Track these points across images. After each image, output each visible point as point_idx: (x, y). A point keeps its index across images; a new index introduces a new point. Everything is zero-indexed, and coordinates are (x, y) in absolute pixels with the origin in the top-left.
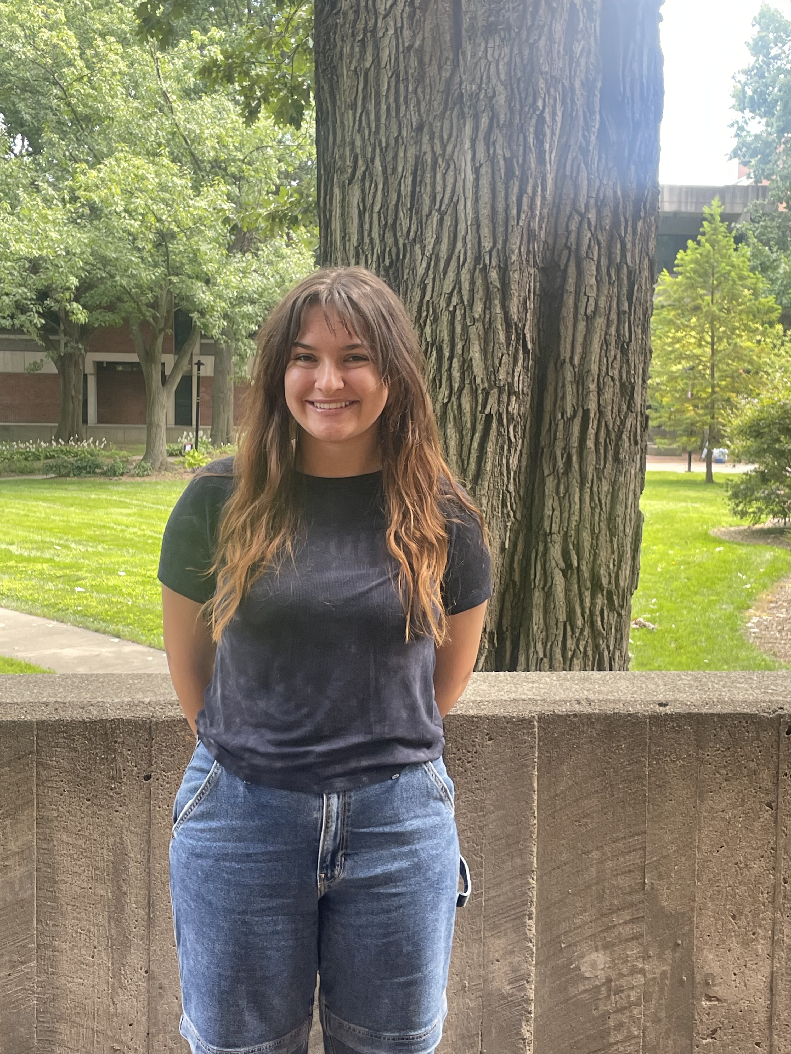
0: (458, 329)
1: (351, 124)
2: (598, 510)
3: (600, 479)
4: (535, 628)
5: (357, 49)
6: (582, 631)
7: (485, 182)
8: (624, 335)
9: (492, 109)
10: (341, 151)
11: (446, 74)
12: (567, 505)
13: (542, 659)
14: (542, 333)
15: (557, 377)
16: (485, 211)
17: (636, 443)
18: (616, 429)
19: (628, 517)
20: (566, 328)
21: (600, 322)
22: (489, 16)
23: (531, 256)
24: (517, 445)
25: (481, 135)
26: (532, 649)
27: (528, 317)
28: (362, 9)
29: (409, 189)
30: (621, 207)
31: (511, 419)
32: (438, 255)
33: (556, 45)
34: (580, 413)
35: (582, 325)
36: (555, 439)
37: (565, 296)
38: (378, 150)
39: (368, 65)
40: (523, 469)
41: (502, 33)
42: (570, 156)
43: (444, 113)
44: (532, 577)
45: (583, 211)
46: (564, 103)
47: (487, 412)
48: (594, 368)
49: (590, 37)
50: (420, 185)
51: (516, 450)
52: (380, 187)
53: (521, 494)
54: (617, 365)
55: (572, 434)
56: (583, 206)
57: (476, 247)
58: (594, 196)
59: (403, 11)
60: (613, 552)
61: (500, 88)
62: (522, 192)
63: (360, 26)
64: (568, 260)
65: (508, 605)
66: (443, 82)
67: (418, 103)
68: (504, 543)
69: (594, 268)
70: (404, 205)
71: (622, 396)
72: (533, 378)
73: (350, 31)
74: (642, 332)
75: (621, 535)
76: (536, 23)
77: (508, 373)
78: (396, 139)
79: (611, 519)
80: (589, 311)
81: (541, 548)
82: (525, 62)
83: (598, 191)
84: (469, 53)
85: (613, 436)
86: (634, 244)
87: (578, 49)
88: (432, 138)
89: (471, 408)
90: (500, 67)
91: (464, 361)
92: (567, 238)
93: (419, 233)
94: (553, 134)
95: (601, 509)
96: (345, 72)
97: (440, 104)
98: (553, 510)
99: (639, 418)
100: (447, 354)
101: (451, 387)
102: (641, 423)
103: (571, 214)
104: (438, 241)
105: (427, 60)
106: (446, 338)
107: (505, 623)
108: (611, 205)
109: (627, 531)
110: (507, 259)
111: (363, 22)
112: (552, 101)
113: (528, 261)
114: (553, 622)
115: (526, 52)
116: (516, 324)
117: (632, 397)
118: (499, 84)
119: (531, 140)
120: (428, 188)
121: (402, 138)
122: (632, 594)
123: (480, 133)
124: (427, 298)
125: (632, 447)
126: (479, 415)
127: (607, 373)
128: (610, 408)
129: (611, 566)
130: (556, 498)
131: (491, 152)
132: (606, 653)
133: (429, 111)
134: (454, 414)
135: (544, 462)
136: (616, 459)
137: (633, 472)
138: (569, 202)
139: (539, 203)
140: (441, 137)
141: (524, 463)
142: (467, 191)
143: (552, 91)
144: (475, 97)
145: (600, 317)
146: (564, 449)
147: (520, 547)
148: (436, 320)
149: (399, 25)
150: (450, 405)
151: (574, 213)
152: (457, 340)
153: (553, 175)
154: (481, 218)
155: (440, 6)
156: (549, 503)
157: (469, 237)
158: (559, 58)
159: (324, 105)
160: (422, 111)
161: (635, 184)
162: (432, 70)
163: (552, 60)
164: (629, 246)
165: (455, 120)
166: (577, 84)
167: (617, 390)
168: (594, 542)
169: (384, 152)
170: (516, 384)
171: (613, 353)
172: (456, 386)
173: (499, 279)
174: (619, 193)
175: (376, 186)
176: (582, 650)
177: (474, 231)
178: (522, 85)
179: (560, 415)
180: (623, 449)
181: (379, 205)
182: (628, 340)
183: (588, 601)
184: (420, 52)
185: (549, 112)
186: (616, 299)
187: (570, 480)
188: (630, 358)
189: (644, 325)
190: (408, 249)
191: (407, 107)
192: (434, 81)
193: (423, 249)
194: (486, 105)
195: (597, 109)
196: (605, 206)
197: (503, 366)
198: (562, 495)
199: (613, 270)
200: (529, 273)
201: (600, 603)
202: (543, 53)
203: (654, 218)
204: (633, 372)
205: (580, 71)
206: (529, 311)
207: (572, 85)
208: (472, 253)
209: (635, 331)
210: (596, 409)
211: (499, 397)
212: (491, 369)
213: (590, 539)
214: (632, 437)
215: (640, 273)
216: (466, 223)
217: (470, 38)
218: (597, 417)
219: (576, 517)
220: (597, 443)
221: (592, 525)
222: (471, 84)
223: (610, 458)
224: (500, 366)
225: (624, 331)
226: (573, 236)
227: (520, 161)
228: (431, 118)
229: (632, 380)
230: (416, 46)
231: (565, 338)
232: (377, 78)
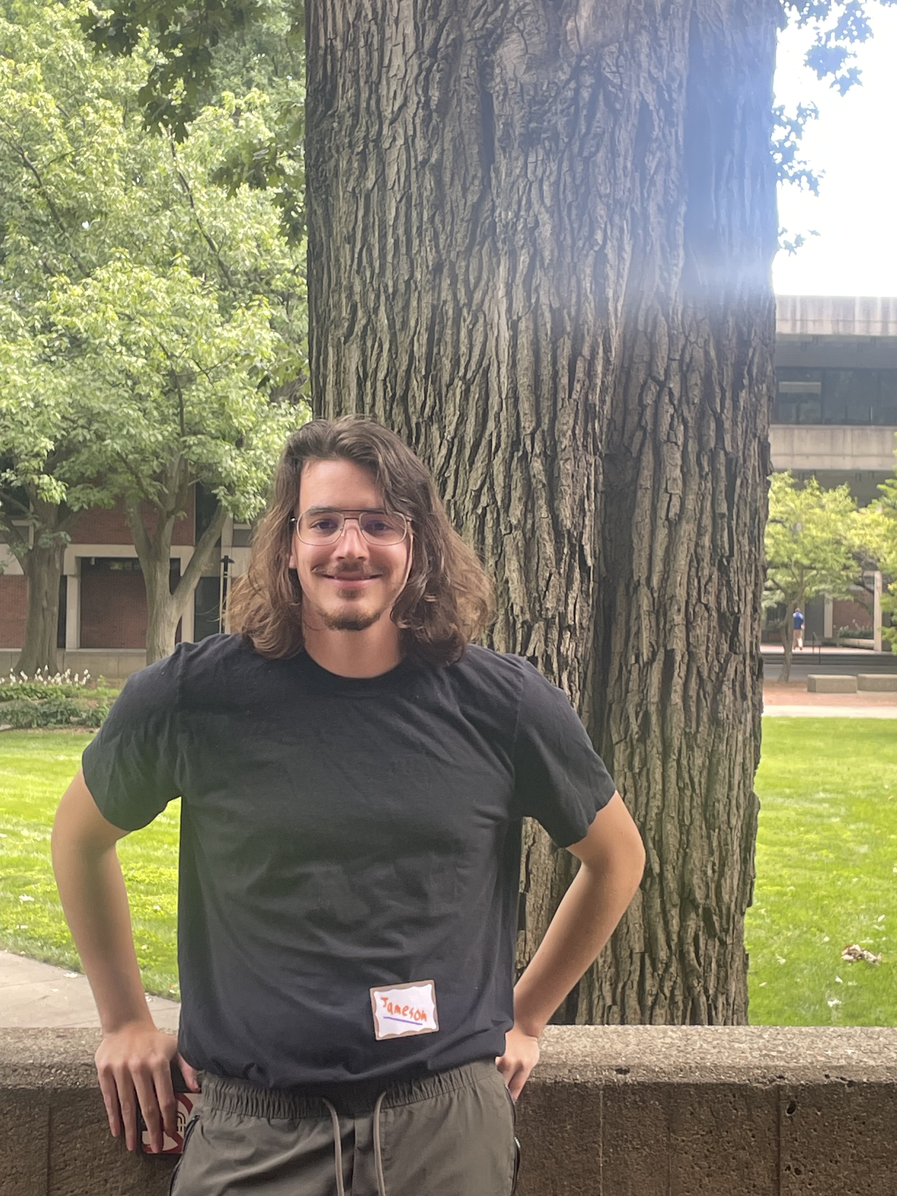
0: (489, 539)
1: (349, 263)
2: (688, 793)
3: (690, 748)
5: (356, 165)
6: (668, 966)
7: (524, 340)
8: (722, 547)
9: (534, 243)
10: (336, 297)
11: (472, 198)
12: (645, 784)
13: (610, 1007)
14: (608, 544)
15: (629, 604)
16: (524, 380)
17: (744, 697)
18: (713, 678)
19: (734, 802)
20: (641, 540)
21: (687, 528)
22: (530, 122)
23: (590, 440)
25: (519, 280)
26: (596, 993)
27: (587, 522)
28: (363, 112)
29: (424, 350)
30: (715, 372)
31: (563, 663)
32: (462, 437)
33: (621, 159)
34: (661, 656)
35: (662, 534)
36: (627, 692)
37: (639, 494)
38: (383, 298)
39: (369, 184)
41: (547, 144)
42: (643, 305)
43: (470, 248)
45: (662, 378)
46: (633, 234)
47: (529, 653)
48: (681, 593)
49: (669, 147)
50: (439, 345)
52: (386, 346)
54: (712, 588)
55: (650, 685)
56: (662, 372)
57: (513, 428)
58: (677, 357)
59: (415, 114)
60: (711, 853)
61: (544, 217)
62: (576, 353)
63: (360, 134)
64: (642, 445)
66: (469, 209)
67: (436, 237)
69: (678, 455)
70: (417, 371)
71: (721, 631)
72: (596, 606)
73: (347, 140)
74: (750, 543)
75: (724, 827)
76: (593, 130)
77: (559, 600)
78: (407, 283)
79: (707, 806)
80: (671, 515)
82: (578, 182)
83: (683, 350)
84: (503, 170)
85: (709, 688)
86: (734, 423)
87: (652, 164)
88: (453, 284)
89: (507, 648)
90: (545, 188)
91: (497, 583)
92: (641, 415)
93: (437, 408)
94: (619, 275)
95: (694, 790)
96: (341, 194)
97: (465, 237)
99: (748, 662)
102: (752, 669)
103: (645, 383)
104: (462, 420)
105: (447, 178)
108: (702, 370)
109: (733, 822)
110: (555, 444)
111: (364, 129)
112: (616, 232)
113: (585, 447)
114: (625, 954)
115: (580, 168)
116: (569, 531)
117: (735, 633)
118: (543, 210)
119: (587, 284)
120: (450, 349)
121: (415, 283)
122: (743, 914)
123: (518, 275)
124: (448, 496)
125: (739, 703)
127: (699, 599)
128: (704, 648)
129: (710, 872)
130: (629, 774)
131: (533, 301)
132: (703, 999)
133: (450, 245)
135: (612, 723)
136: (715, 721)
137: (740, 738)
138: (642, 367)
139: (599, 369)
140: (467, 281)
142: (501, 352)
143: (616, 218)
144: (510, 227)
145: (687, 523)
146: (640, 705)
149: (411, 133)
151: (650, 381)
152: (488, 554)
153: (620, 330)
154: (520, 389)
155: (464, 108)
157: (503, 414)
158: (625, 176)
159: (317, 234)
160: (441, 247)
161: (734, 341)
162: (454, 193)
163: (615, 177)
164: (727, 425)
165: (485, 259)
166: (652, 209)
167: (714, 623)
168: (684, 838)
169: (391, 299)
170: (570, 615)
171: (706, 572)
173: (545, 470)
174: (713, 354)
175: (381, 346)
176: (668, 994)
177: (510, 407)
178: (574, 212)
179: (633, 657)
180: (724, 706)
181: (385, 371)
182: (727, 554)
183: (675, 923)
184: (438, 168)
185: (613, 246)
186: (710, 498)
187: (649, 749)
188: (732, 579)
189: (752, 532)
190: (423, 430)
191: (420, 241)
192: (457, 206)
193: (442, 430)
194: (525, 239)
195: (681, 242)
196: (694, 371)
197: (551, 590)
198: (637, 771)
199: (706, 458)
200: (587, 462)
201: (694, 926)
202: (602, 168)
203: (764, 386)
204: (736, 598)
205: (656, 191)
206: (588, 514)
207: (644, 210)
208: (508, 436)
209: (738, 540)
210: (684, 650)
211: (546, 634)
212: (535, 594)
213: (678, 835)
214: (738, 689)
215: (745, 461)
216: (500, 397)
217: (504, 149)
218: (686, 661)
219: (656, 803)
220: (685, 698)
221: (680, 813)
222: (506, 211)
223: (705, 719)
224: (547, 589)
225: (722, 542)
226: (649, 412)
227: (573, 313)
228: (453, 255)
229: (736, 610)
230: (433, 160)
231: (640, 551)
232: (382, 202)
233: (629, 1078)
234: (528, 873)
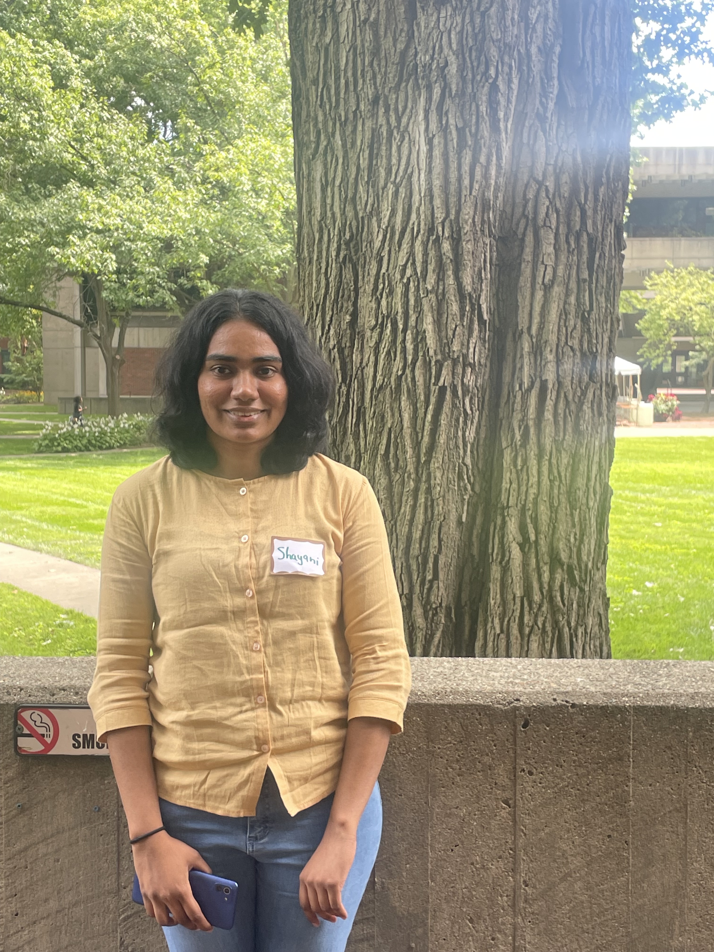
0: (412, 302)
1: (315, 99)
2: (557, 483)
3: (558, 451)
4: (492, 602)
5: (318, 25)
6: (540, 606)
7: (437, 153)
8: (584, 304)
9: (444, 78)
10: (307, 127)
11: (401, 46)
12: (525, 477)
13: (499, 635)
14: (501, 303)
15: (515, 348)
16: (437, 183)
17: (600, 414)
18: (577, 400)
19: (591, 490)
20: (524, 299)
21: (557, 290)
23: (486, 226)
24: (473, 417)
25: (433, 107)
26: (490, 625)
27: (484, 287)
29: (366, 162)
30: (581, 173)
31: (466, 391)
32: (393, 227)
33: (510, 12)
34: (537, 385)
35: (539, 295)
36: (513, 411)
37: (523, 266)
38: (338, 125)
39: (327, 40)
40: (481, 442)
41: (454, 3)
42: (527, 124)
43: (398, 85)
44: (490, 551)
45: (541, 179)
46: (520, 70)
47: (441, 383)
48: (553, 338)
49: (547, 2)
50: (377, 158)
51: (472, 422)
52: (341, 161)
53: (480, 466)
54: (577, 334)
55: (530, 406)
56: (541, 174)
57: (430, 218)
58: (552, 162)
60: (574, 526)
62: (475, 161)
63: (321, 2)
64: (525, 229)
65: (466, 578)
66: (398, 55)
67: (374, 77)
68: (460, 517)
69: (552, 236)
70: (362, 178)
71: (583, 366)
72: (491, 349)
73: (312, 7)
74: (606, 301)
77: (463, 345)
78: (355, 112)
79: (571, 493)
80: (546, 280)
81: (499, 521)
82: (477, 31)
83: (557, 158)
84: (423, 24)
85: (573, 407)
86: (595, 211)
87: (533, 15)
88: (387, 111)
89: (425, 380)
90: (453, 36)
91: (418, 333)
92: (525, 206)
93: (376, 205)
95: (561, 481)
96: (309, 48)
97: (395, 76)
98: (511, 483)
99: (604, 389)
100: (401, 327)
101: (405, 359)
102: (607, 393)
103: (528, 183)
104: (393, 214)
105: (382, 33)
106: (400, 310)
107: (464, 597)
108: (571, 171)
109: (591, 504)
110: (459, 230)
112: (506, 69)
113: (482, 231)
114: (510, 597)
115: (478, 20)
116: (470, 294)
117: (594, 367)
118: (451, 53)
119: (483, 108)
120: (384, 160)
121: (360, 112)
123: (433, 104)
124: (383, 271)
125: (596, 418)
126: (433, 388)
127: (566, 343)
128: (569, 378)
129: (572, 540)
130: (514, 470)
131: (444, 122)
132: (566, 629)
134: (408, 387)
135: (502, 433)
136: (577, 431)
137: (597, 443)
138: (526, 170)
139: (493, 172)
140: (396, 109)
141: (483, 435)
142: (421, 162)
143: (506, 59)
144: (427, 67)
145: (558, 286)
146: (522, 420)
147: (479, 520)
148: (391, 293)
150: (404, 377)
151: (532, 181)
152: (411, 312)
153: (510, 144)
154: (434, 189)
156: (507, 476)
157: (422, 208)
158: (513, 25)
159: (297, 81)
160: (378, 84)
161: (596, 150)
162: (387, 43)
163: (505, 27)
164: (590, 213)
165: (410, 92)
166: (534, 50)
167: (578, 360)
168: (553, 515)
169: (343, 125)
170: (471, 356)
171: (572, 323)
172: (410, 358)
173: (452, 249)
174: (579, 159)
175: (337, 161)
176: (540, 626)
177: (427, 203)
178: (474, 54)
179: (518, 386)
180: (584, 421)
181: (340, 180)
182: (588, 309)
183: (546, 577)
184: (375, 25)
185: (503, 79)
186: (575, 267)
187: (528, 452)
188: (591, 327)
189: (608, 293)
190: (366, 222)
191: (364, 81)
192: (389, 53)
193: (379, 221)
194: (438, 76)
195: (555, 75)
196: (564, 173)
197: (456, 337)
198: (519, 468)
199: (573, 238)
200: (484, 243)
201: (560, 578)
202: (495, 20)
203: (620, 183)
204: (595, 341)
205: (537, 37)
206: (484, 281)
207: (528, 51)
208: (425, 224)
209: (597, 299)
210: (555, 380)
211: (454, 369)
212: (445, 341)
213: (549, 513)
214: (595, 408)
215: (603, 240)
216: (420, 195)
217: (423, 8)
218: (556, 388)
219: (533, 491)
220: (555, 414)
221: (551, 498)
222: (425, 55)
223: (570, 430)
224: (454, 337)
225: (584, 300)
226: (530, 205)
227: (473, 130)
228: (386, 90)
229: (595, 350)
230: (371, 19)
231: (523, 308)
232: (337, 53)
234: (440, 540)
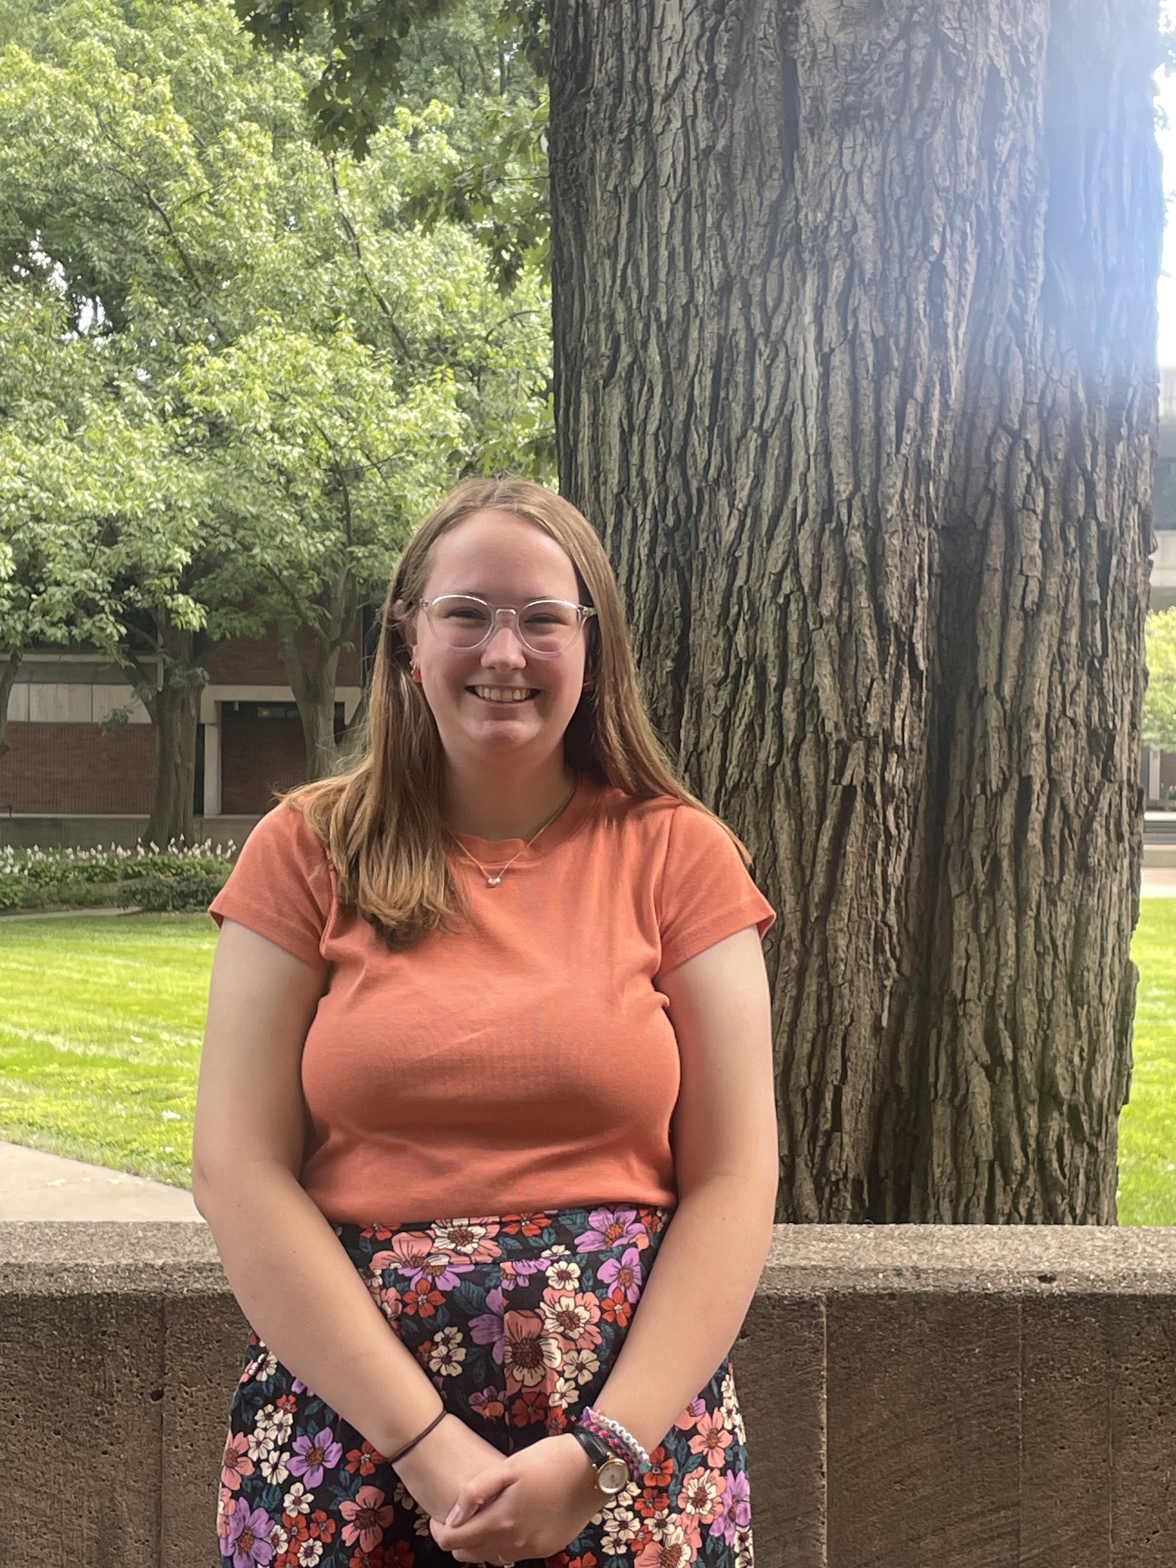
0: (794, 637)
1: (609, 283)
2: (1049, 959)
3: (1052, 902)
4: (937, 1172)
5: (618, 155)
6: (1023, 1178)
7: (838, 379)
8: (1094, 644)
9: (851, 253)
10: (592, 330)
11: (771, 195)
12: (993, 948)
14: (945, 642)
15: (973, 719)
16: (839, 431)
17: (1120, 838)
18: (1082, 813)
19: (1107, 972)
20: (988, 635)
21: (1049, 621)
22: (845, 95)
23: (923, 507)
24: (901, 841)
25: (832, 300)
27: (919, 614)
28: (627, 87)
29: (708, 393)
30: (1084, 419)
31: (889, 794)
32: (757, 507)
34: (1015, 784)
35: (1016, 628)
36: (970, 830)
37: (986, 577)
38: (654, 328)
39: (636, 180)
40: (913, 885)
41: (868, 123)
42: (991, 333)
43: (767, 262)
44: (932, 1079)
45: (1016, 427)
46: (979, 240)
47: (846, 781)
48: (1040, 704)
49: (1025, 126)
50: (727, 386)
51: (899, 850)
53: (911, 928)
54: (1081, 698)
55: (1001, 821)
56: (1016, 419)
57: (825, 493)
58: (1036, 400)
59: (696, 88)
60: (1079, 1035)
61: (865, 218)
62: (905, 395)
63: (624, 115)
64: (990, 513)
65: (888, 1128)
66: (766, 210)
67: (723, 247)
68: (878, 1018)
69: (1037, 526)
70: (699, 421)
71: (1091, 753)
72: (930, 722)
73: (607, 124)
74: (1128, 640)
75: (1095, 1003)
76: (928, 104)
77: (883, 713)
78: (686, 308)
79: (1075, 975)
80: (1028, 603)
81: (947, 1026)
83: (1043, 392)
84: (811, 159)
85: (1076, 825)
86: (1109, 484)
87: (1003, 147)
88: (747, 306)
89: (817, 775)
90: (865, 180)
91: (804, 692)
92: (989, 475)
93: (725, 469)
94: (961, 294)
95: (1056, 956)
96: (599, 194)
97: (761, 246)
98: (968, 960)
99: (1125, 793)
100: (774, 680)
101: (781, 738)
102: (1130, 802)
103: (994, 433)
104: (758, 482)
105: (738, 172)
106: (772, 652)
107: (884, 1162)
108: (1067, 416)
109: (1106, 996)
110: (879, 511)
111: (629, 108)
112: (957, 238)
113: (917, 516)
114: (969, 1162)
115: (911, 155)
116: (896, 625)
117: (1110, 755)
118: (862, 209)
119: (920, 305)
120: (741, 391)
121: (696, 307)
122: (1117, 1113)
123: (830, 295)
124: (739, 582)
125: (1113, 846)
126: (831, 788)
128: (1069, 774)
129: (1077, 1060)
130: (973, 936)
131: (850, 327)
133: (742, 257)
134: (786, 786)
135: (950, 871)
136: (1083, 867)
137: (1115, 890)
138: (990, 414)
139: (936, 415)
140: (763, 304)
141: (915, 874)
142: (807, 394)
143: (958, 220)
144: (821, 233)
145: (1049, 613)
146: (987, 847)
147: (909, 1025)
148: (754, 621)
149: (690, 112)
150: (778, 770)
151: (1000, 431)
152: (792, 656)
153: (961, 366)
154: (834, 442)
155: (760, 79)
156: (960, 945)
157: (812, 475)
158: (969, 164)
159: (565, 249)
160: (730, 260)
161: (1109, 377)
162: (746, 190)
163: (957, 166)
164: (1100, 487)
165: (787, 274)
166: (1003, 206)
167: (1083, 743)
168: (1044, 1016)
169: (664, 329)
170: (898, 732)
171: (1073, 677)
172: (790, 737)
173: (866, 547)
174: (1081, 395)
175: (651, 390)
177: (821, 466)
178: (903, 212)
179: (978, 787)
180: (1096, 848)
181: (657, 422)
182: (1100, 653)
183: (1033, 1124)
184: (726, 157)
185: (953, 256)
186: (1077, 581)
187: (998, 904)
188: (1105, 685)
189: (1131, 626)
190: (707, 497)
191: (703, 253)
192: (751, 206)
193: (732, 496)
194: (840, 248)
195: (1040, 250)
196: (1056, 418)
197: (873, 700)
198: (983, 931)
199: (1072, 530)
200: (919, 536)
201: (1057, 1128)
202: (940, 155)
203: (1146, 437)
204: (1111, 710)
205: (1009, 184)
206: (920, 603)
207: (994, 209)
208: (817, 503)
209: (1113, 637)
210: (1044, 777)
211: (867, 756)
212: (852, 706)
213: (1036, 1011)
214: (1112, 827)
215: (1122, 534)
216: (807, 452)
217: (812, 132)
218: (1046, 790)
219: (1009, 971)
220: (1046, 838)
221: (1040, 984)
222: (814, 211)
223: (1071, 864)
224: (868, 700)
225: (1094, 638)
226: (999, 471)
227: (902, 343)
228: (745, 270)
229: (1111, 725)
230: (719, 147)
231: (986, 650)
232: (653, 204)
233: (1055, 1288)
234: (845, 1060)
